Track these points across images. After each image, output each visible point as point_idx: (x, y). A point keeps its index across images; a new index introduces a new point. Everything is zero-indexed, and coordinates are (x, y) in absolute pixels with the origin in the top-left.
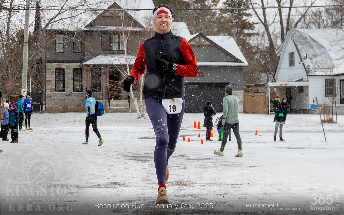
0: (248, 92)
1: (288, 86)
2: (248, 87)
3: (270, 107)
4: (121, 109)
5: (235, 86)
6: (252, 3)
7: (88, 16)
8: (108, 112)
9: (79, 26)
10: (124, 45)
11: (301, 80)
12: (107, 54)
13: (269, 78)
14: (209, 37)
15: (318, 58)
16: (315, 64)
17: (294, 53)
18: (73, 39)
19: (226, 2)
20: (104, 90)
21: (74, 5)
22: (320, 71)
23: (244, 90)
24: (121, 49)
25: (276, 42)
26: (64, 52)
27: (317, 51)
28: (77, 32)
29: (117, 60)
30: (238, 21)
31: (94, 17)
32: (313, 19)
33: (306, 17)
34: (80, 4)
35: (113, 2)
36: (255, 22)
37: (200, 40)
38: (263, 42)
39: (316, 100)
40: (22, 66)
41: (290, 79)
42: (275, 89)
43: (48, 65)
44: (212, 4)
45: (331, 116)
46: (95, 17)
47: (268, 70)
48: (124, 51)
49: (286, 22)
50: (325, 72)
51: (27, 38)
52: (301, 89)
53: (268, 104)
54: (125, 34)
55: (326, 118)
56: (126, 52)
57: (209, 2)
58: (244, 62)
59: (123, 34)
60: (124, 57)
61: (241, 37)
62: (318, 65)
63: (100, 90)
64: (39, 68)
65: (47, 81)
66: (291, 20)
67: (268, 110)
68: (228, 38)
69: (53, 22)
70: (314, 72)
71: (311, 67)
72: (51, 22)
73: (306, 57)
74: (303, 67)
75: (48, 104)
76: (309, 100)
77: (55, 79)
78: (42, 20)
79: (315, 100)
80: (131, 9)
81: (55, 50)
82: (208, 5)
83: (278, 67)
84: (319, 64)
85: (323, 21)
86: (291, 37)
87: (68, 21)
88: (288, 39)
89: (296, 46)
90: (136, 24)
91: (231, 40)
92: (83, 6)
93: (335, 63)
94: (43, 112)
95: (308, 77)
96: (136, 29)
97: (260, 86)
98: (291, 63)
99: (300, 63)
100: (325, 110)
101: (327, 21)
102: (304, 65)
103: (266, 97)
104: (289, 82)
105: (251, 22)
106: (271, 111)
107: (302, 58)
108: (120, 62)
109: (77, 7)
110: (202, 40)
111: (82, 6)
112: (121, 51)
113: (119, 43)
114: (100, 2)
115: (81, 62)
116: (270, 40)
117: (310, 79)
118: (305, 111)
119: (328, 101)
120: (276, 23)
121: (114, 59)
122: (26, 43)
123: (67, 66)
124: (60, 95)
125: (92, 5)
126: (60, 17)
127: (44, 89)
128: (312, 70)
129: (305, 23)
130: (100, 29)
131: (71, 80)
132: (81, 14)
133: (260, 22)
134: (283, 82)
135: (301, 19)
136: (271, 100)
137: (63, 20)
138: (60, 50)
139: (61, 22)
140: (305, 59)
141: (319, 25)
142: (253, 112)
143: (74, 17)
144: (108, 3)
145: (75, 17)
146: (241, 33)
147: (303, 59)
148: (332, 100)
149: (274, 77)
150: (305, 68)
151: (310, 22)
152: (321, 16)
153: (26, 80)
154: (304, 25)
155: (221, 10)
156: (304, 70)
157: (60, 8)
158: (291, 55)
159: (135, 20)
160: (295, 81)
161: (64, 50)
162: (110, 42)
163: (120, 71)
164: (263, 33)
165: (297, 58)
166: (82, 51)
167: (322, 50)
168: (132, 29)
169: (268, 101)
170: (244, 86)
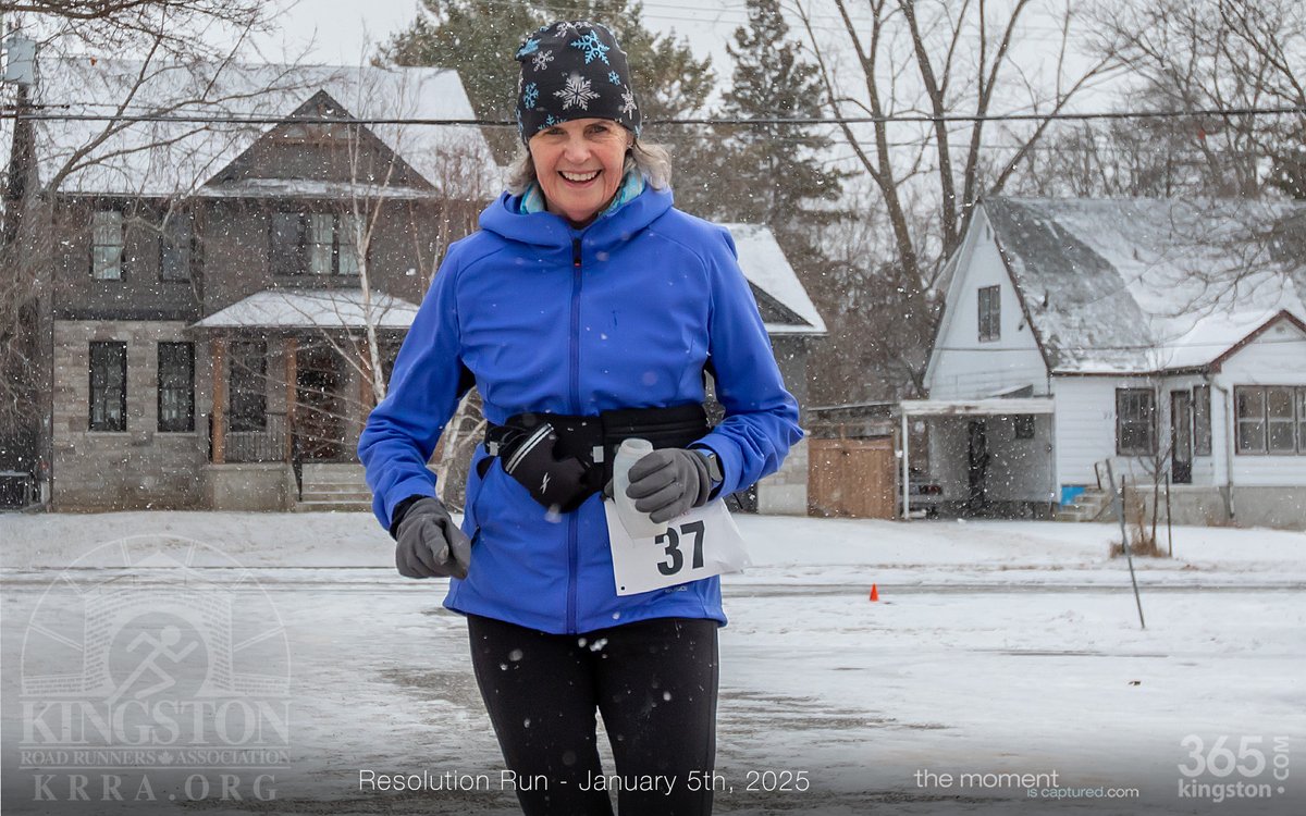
0: (826, 433)
1: (975, 416)
2: (822, 415)
3: (910, 494)
4: (340, 497)
6: (835, 97)
7: (219, 142)
8: (294, 511)
9: (186, 181)
10: (360, 252)
11: (1026, 392)
12: (290, 288)
13: (897, 383)
15: (1088, 310)
16: (1077, 330)
17: (998, 287)
18: (163, 227)
19: (734, 93)
20: (277, 428)
21: (167, 98)
22: (1098, 357)
23: (812, 428)
24: (342, 270)
25: (924, 245)
26: (124, 279)
27: (1088, 284)
28: (177, 202)
29: (330, 311)
30: (781, 164)
31: (244, 145)
32: (1061, 160)
33: (1037, 151)
34: (188, 94)
35: (318, 90)
36: (844, 171)
38: (872, 246)
39: (1105, 469)
41: (981, 387)
43: (63, 327)
44: (683, 98)
45: (1149, 529)
46: (247, 147)
48: (357, 276)
49: (962, 169)
50: (1116, 360)
52: (1025, 426)
53: (901, 481)
54: (361, 212)
55: (1129, 535)
56: (364, 282)
57: (669, 94)
58: (809, 321)
59: (356, 212)
60: (361, 298)
61: (791, 226)
62: (1090, 337)
63: (264, 423)
65: (60, 390)
66: (981, 164)
67: (902, 504)
68: (750, 230)
69: (86, 164)
70: (1074, 362)
71: (1065, 342)
72: (76, 164)
73: (1045, 304)
74: (1034, 344)
75: (63, 478)
76: (1053, 466)
77: (91, 382)
78: (41, 155)
79: (1102, 468)
80: (387, 117)
81: (91, 270)
82: (667, 103)
83: (938, 342)
84: (1095, 333)
85: (1102, 166)
86: (988, 229)
87: (140, 161)
88: (977, 236)
89: (1006, 262)
90: (405, 175)
91: (760, 239)
92: (202, 101)
93: (1154, 328)
94: (43, 510)
95: (1053, 379)
96: (407, 193)
97: (869, 412)
98: (989, 327)
99: (1021, 328)
100: (1121, 506)
101: (1116, 167)
102: (1036, 333)
103: (891, 455)
104: (978, 398)
105: (827, 170)
106: (911, 510)
107: (1030, 308)
108: (345, 318)
109: (180, 105)
111: (195, 102)
112: (343, 275)
113: (336, 244)
114: (268, 90)
115: (190, 316)
116: (901, 232)
117: (1061, 388)
118: (1042, 511)
119: (1132, 468)
120: (925, 172)
121: (318, 309)
123: (135, 334)
124: (109, 445)
125: (236, 100)
126: (112, 144)
127: (46, 422)
128: (1068, 353)
129: (1034, 177)
130: (263, 193)
131: (151, 386)
132: (193, 132)
133: (862, 167)
134: (957, 399)
135: (1017, 160)
137: (127, 156)
138: (107, 271)
139: (115, 164)
140: (1039, 312)
141: (1086, 181)
142: (845, 514)
143: (165, 143)
144: (295, 91)
145: (168, 144)
146: (793, 211)
147: (1033, 314)
148: (1153, 469)
149: (919, 381)
150: (1042, 348)
151: (1050, 173)
152: (1095, 150)
154: (1028, 183)
155: (714, 122)
156: (1038, 354)
157: (113, 112)
158: (989, 296)
159: (399, 158)
160: (1003, 396)
161: (124, 272)
162: (304, 241)
163: (341, 352)
164: (874, 210)
165: (1010, 312)
166: (194, 276)
167: (1105, 278)
168: (388, 192)
169: (901, 469)
170: (811, 409)
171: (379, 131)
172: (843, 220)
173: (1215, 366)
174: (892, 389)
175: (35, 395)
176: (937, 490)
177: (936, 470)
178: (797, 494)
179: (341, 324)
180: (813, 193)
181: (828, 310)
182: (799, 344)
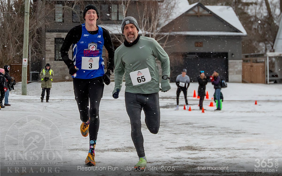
0: (247, 61)
2: (247, 57)
3: (270, 77)
5: (233, 56)
10: (124, 14)
12: (106, 24)
13: (267, 48)
14: (208, 7)
18: (73, 9)
23: (243, 60)
24: (120, 19)
25: (275, 11)
26: (63, 22)
28: (77, 2)
29: (116, 30)
37: (199, 10)
38: (261, 11)
40: (23, 36)
42: (274, 59)
43: (48, 34)
47: (266, 40)
51: (28, 9)
53: (267, 74)
54: (124, 4)
58: (242, 32)
61: (239, 6)
64: (39, 38)
65: (47, 50)
67: (267, 80)
68: (226, 8)
77: (55, 48)
81: (55, 20)
83: (277, 37)
91: (229, 10)
97: (259, 56)
103: (264, 67)
106: (269, 81)
110: (201, 10)
112: (120, 20)
113: (118, 12)
116: (268, 9)
121: (113, 29)
122: (27, 13)
124: (59, 65)
127: (44, 59)
136: (270, 69)
138: (59, 20)
142: (252, 82)
149: (272, 47)
153: (27, 49)
161: (63, 20)
162: (110, 11)
163: (119, 41)
164: (262, 2)
166: (81, 21)
169: (267, 71)
170: (243, 55)
172: (254, 5)
174: (266, 50)
175: (40, 52)
176: (277, 76)
177: (276, 71)
178: (239, 77)
179: (119, 33)
182: (239, 38)
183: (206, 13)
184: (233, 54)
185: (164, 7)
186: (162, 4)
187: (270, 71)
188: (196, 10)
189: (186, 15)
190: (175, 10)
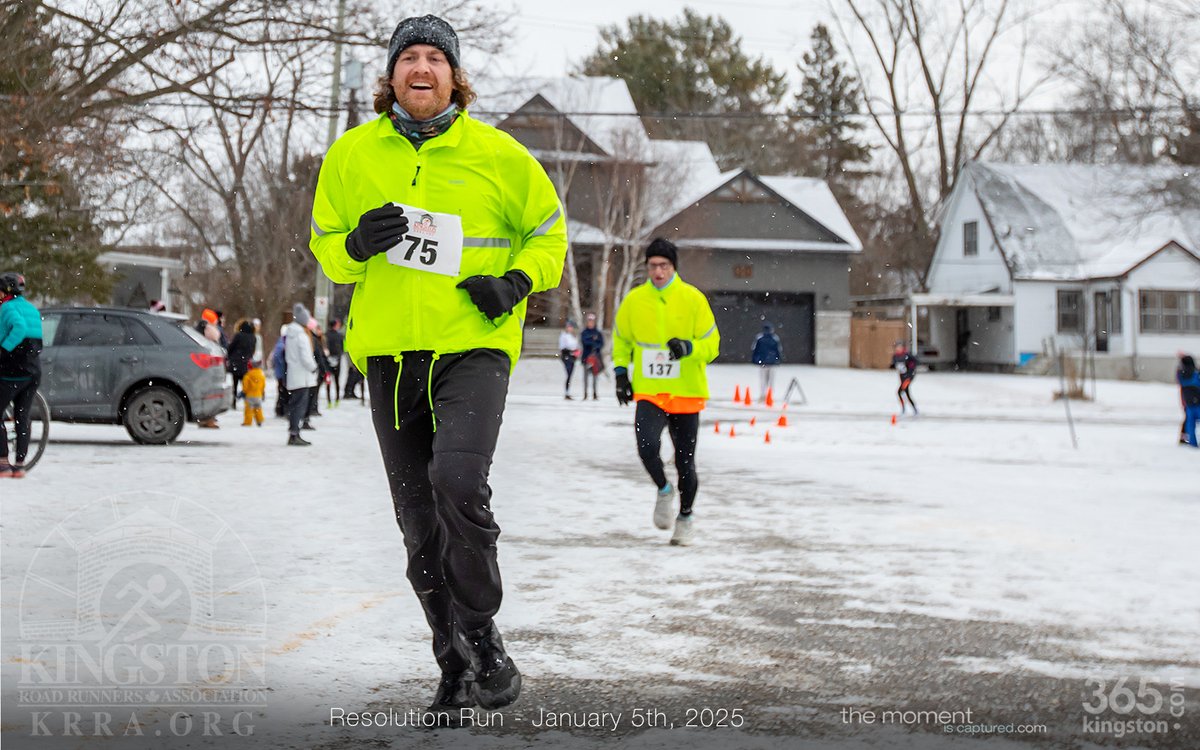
0: (862, 315)
1: (961, 306)
2: (860, 304)
5: (828, 302)
6: (868, 98)
11: (995, 291)
13: (907, 282)
14: (766, 180)
15: (1038, 238)
16: (1030, 251)
17: (977, 222)
19: (802, 94)
22: (1044, 270)
23: (852, 312)
25: (927, 191)
27: (1037, 220)
30: (832, 140)
32: (1020, 139)
33: (1003, 134)
35: (536, 93)
36: (874, 145)
37: (743, 187)
38: (893, 193)
41: (966, 287)
45: (1079, 382)
47: (905, 264)
49: (954, 144)
50: (1056, 271)
52: (995, 313)
55: (1066, 386)
57: (760, 96)
58: (851, 242)
59: (560, 170)
61: (839, 180)
62: (1040, 256)
66: (965, 142)
68: (811, 184)
70: (1029, 272)
71: (1022, 259)
73: (1009, 233)
74: (1000, 259)
76: (1014, 340)
79: (1048, 342)
80: (580, 110)
83: (936, 258)
84: (1042, 253)
85: (1047, 143)
86: (971, 184)
88: (962, 188)
89: (982, 204)
90: (591, 147)
91: (818, 188)
93: (1084, 250)
95: (1015, 284)
96: (592, 157)
97: (888, 302)
98: (970, 247)
99: (992, 248)
100: (1060, 366)
101: (1057, 143)
102: (1003, 254)
103: (906, 330)
104: (964, 294)
105: (863, 145)
107: (998, 236)
110: (749, 186)
116: (912, 187)
117: (1019, 288)
118: (1005, 368)
119: (1068, 343)
128: (1025, 266)
129: (1001, 150)
133: (885, 141)
134: (950, 295)
135: (990, 138)
136: (920, 337)
140: (1005, 239)
141: (1036, 153)
142: (874, 367)
146: (838, 169)
147: (1000, 240)
148: (1082, 342)
149: (923, 282)
150: (1006, 262)
151: (1012, 147)
152: (1042, 132)
154: (997, 154)
155: (789, 113)
156: (1004, 267)
158: (970, 228)
159: (587, 136)
160: (981, 293)
164: (893, 170)
165: (984, 237)
167: (1049, 217)
168: (579, 157)
169: (911, 340)
170: (852, 300)
171: (574, 120)
172: (874, 178)
173: (1124, 276)
174: (904, 287)
176: (934, 353)
177: (935, 340)
178: (843, 354)
180: (852, 158)
181: (863, 235)
182: (844, 257)
183: (762, 194)
184: (826, 297)
185: (661, 177)
186: (655, 170)
187: (920, 342)
188: (736, 186)
189: (712, 198)
190: (686, 186)
